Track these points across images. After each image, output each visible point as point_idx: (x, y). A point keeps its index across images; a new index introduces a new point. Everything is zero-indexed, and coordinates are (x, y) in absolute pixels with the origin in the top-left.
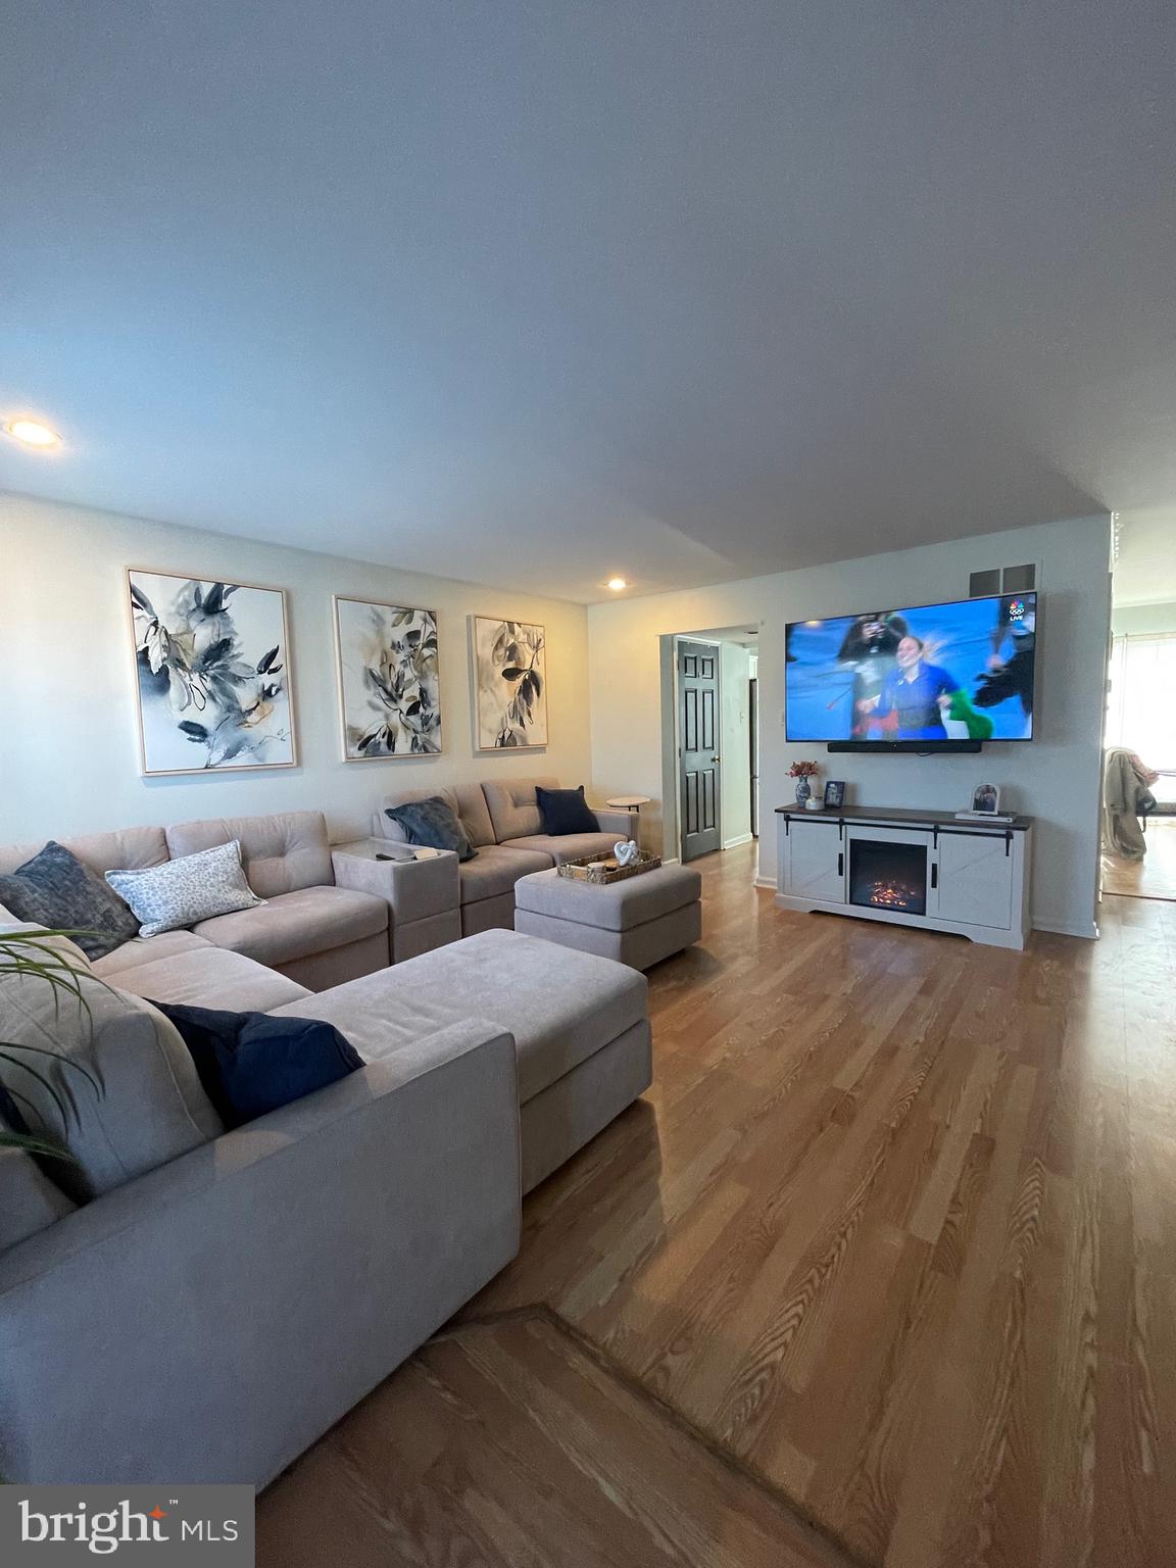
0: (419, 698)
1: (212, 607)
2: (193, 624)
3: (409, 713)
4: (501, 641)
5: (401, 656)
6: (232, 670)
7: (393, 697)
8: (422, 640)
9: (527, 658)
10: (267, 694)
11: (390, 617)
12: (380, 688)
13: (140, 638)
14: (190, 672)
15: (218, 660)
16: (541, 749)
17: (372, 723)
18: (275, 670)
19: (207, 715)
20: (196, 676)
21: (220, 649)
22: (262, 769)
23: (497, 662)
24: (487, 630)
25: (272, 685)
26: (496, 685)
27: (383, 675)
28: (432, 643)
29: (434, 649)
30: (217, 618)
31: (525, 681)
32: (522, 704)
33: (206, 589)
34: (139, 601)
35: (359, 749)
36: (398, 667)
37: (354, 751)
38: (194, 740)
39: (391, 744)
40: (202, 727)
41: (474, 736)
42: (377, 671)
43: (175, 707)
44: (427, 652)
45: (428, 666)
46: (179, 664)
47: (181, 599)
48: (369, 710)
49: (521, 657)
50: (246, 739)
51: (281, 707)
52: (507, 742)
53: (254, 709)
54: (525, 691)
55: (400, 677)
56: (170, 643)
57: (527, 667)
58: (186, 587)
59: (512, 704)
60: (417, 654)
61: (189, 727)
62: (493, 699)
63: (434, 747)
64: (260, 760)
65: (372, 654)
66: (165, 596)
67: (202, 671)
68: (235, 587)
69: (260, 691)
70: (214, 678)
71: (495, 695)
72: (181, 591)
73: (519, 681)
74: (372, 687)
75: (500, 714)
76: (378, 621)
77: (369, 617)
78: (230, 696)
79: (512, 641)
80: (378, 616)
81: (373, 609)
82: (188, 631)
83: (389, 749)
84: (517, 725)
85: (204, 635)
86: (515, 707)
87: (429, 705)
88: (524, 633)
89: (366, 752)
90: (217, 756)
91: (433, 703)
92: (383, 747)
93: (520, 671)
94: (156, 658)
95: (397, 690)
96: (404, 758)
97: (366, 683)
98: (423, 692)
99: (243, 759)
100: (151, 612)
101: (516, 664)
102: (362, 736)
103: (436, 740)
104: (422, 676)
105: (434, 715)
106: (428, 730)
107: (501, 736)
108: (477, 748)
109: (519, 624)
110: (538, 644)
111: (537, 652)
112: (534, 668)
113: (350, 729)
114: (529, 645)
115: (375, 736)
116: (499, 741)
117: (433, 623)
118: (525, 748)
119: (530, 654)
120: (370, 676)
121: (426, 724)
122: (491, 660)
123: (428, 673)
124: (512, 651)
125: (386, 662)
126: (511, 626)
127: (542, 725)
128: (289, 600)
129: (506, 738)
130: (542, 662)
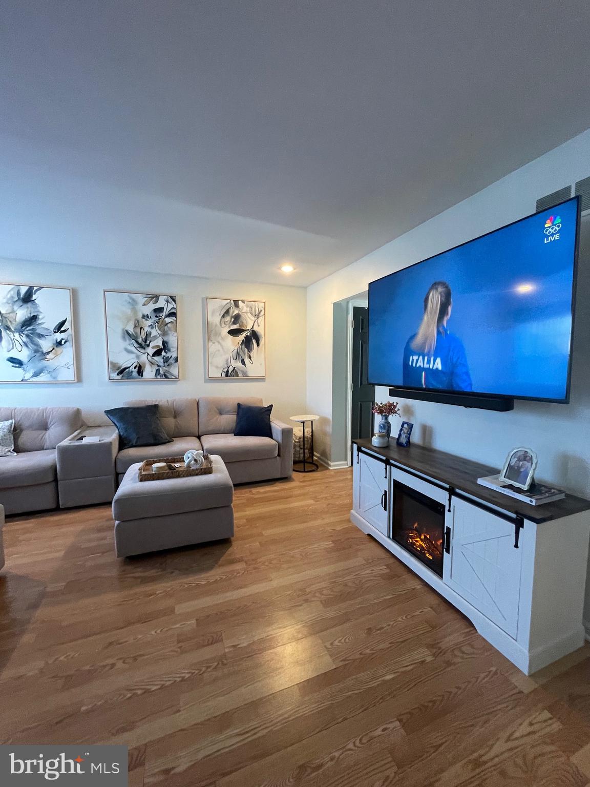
0: (161, 346)
1: (27, 299)
2: (16, 308)
3: (154, 355)
4: (227, 312)
5: (150, 322)
6: (39, 331)
7: (143, 345)
8: (165, 312)
9: (249, 323)
10: (59, 344)
11: (141, 299)
12: (133, 341)
14: (13, 332)
15: (30, 326)
16: (261, 379)
17: (127, 360)
18: (64, 331)
19: (23, 354)
20: (17, 334)
21: (31, 320)
22: (55, 383)
23: (223, 325)
24: (215, 309)
25: (62, 339)
26: (223, 339)
27: (136, 333)
28: (173, 314)
29: (174, 318)
30: (30, 305)
31: (247, 337)
32: (243, 351)
33: (23, 290)
35: (118, 375)
36: (147, 329)
37: (114, 375)
38: (15, 367)
39: (140, 371)
40: (19, 360)
41: (207, 370)
42: (131, 331)
43: (5, 350)
44: (168, 320)
45: (169, 329)
46: (8, 328)
47: (9, 296)
48: (125, 353)
49: (244, 321)
50: (46, 367)
51: (67, 353)
52: (230, 374)
53: (51, 351)
54: (247, 343)
55: (148, 335)
56: (3, 318)
57: (249, 327)
58: (12, 290)
59: (236, 351)
60: (161, 321)
61: (13, 360)
62: (219, 346)
63: (172, 375)
64: (54, 378)
65: (128, 322)
67: (20, 331)
68: (41, 288)
69: (55, 342)
70: (27, 336)
71: (221, 345)
72: (10, 291)
73: (242, 337)
74: (128, 342)
75: (227, 356)
76: (133, 303)
77: (126, 301)
78: (37, 345)
79: (236, 312)
80: (133, 300)
81: (128, 296)
82: (13, 312)
83: (139, 375)
84: (239, 364)
85: (22, 314)
86: (238, 353)
87: (169, 351)
88: (247, 306)
89: (123, 376)
90: (28, 376)
91: (172, 350)
92: (135, 374)
93: (243, 331)
95: (146, 342)
96: (149, 381)
97: (124, 338)
98: (164, 343)
99: (43, 377)
101: (240, 326)
102: (119, 368)
103: (174, 370)
104: (164, 333)
105: (173, 357)
106: (168, 365)
107: (225, 370)
108: (207, 377)
109: (243, 301)
110: (259, 313)
111: (258, 318)
112: (255, 328)
113: (112, 363)
114: (252, 314)
115: (129, 367)
116: (224, 373)
117: (173, 302)
118: (247, 378)
119: (252, 320)
120: (126, 333)
121: (167, 362)
122: (218, 324)
123: (170, 332)
124: (237, 318)
125: (138, 325)
126: (236, 303)
127: (261, 364)
128: (74, 294)
129: (230, 372)
130: (262, 324)
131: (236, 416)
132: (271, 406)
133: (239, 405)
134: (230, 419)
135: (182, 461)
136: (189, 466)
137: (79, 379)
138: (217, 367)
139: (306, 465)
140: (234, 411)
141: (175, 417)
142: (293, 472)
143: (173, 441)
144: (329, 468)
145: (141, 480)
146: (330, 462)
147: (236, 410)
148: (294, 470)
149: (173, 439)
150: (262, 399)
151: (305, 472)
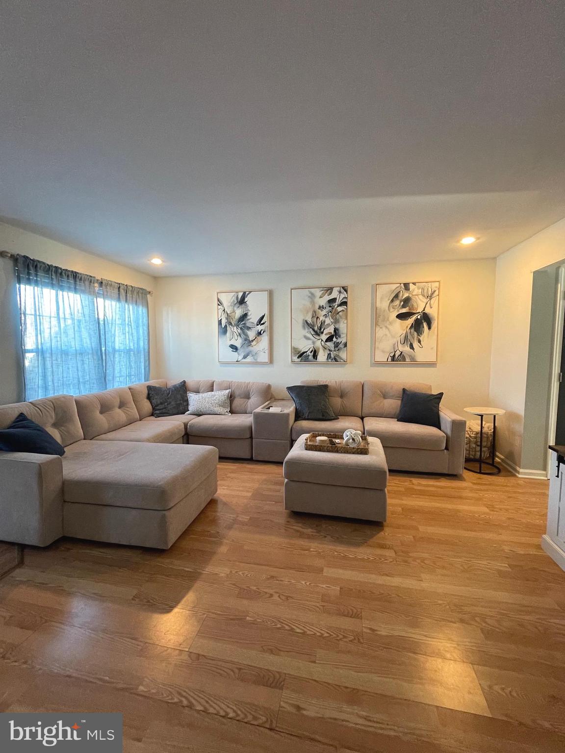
0: (333, 333)
1: (242, 302)
2: (235, 309)
3: (327, 341)
4: (397, 296)
5: (324, 312)
6: (248, 325)
7: (318, 333)
8: (338, 302)
9: (420, 305)
10: (259, 334)
11: (318, 293)
12: (311, 330)
13: (219, 316)
14: (233, 327)
15: (242, 321)
16: (432, 365)
17: (305, 346)
18: (263, 324)
19: (238, 343)
20: (235, 328)
21: (244, 316)
22: (256, 363)
23: (392, 310)
24: (384, 293)
25: (262, 330)
26: (391, 323)
27: (313, 322)
28: (344, 303)
29: (345, 307)
30: (243, 306)
31: (417, 320)
32: (412, 335)
33: (240, 295)
34: (220, 303)
35: (298, 358)
36: (322, 318)
37: (295, 359)
38: (233, 351)
39: (315, 356)
40: (235, 346)
41: (373, 355)
42: (310, 321)
43: (228, 339)
44: (340, 309)
45: (340, 316)
46: (230, 324)
47: (232, 300)
48: (304, 339)
49: (415, 305)
50: (251, 352)
51: (265, 338)
52: (397, 359)
53: (254, 340)
54: (417, 327)
55: (323, 323)
56: (228, 317)
57: (420, 310)
58: (234, 296)
59: (404, 335)
60: (334, 311)
61: (232, 347)
62: (387, 333)
63: (341, 359)
64: (255, 360)
65: (307, 312)
66: (228, 300)
67: (237, 326)
68: (250, 292)
69: (257, 333)
70: (241, 328)
71: (388, 329)
72: (233, 297)
73: (411, 320)
74: (306, 329)
75: (395, 340)
76: (312, 296)
77: (307, 295)
78: (246, 335)
79: (406, 295)
80: (312, 294)
81: (309, 291)
82: (234, 311)
83: (314, 358)
84: (406, 349)
85: (239, 313)
86: (406, 338)
87: (340, 336)
88: (419, 288)
89: (301, 360)
90: (240, 358)
91: (342, 336)
92: (311, 357)
93: (414, 314)
94: (224, 322)
95: (320, 330)
96: (322, 364)
97: (304, 327)
98: (336, 330)
99: (249, 359)
100: (223, 307)
101: (410, 309)
102: (299, 352)
103: (343, 355)
104: (336, 321)
105: (343, 342)
106: (338, 350)
107: (392, 355)
108: (373, 362)
109: (414, 284)
110: (432, 294)
111: (430, 299)
112: (427, 311)
113: (294, 348)
114: (424, 296)
115: (306, 352)
116: (390, 358)
117: (345, 293)
118: (414, 363)
119: (423, 302)
120: (306, 323)
121: (337, 347)
122: (387, 308)
123: (340, 320)
124: (407, 301)
125: (315, 316)
126: (407, 286)
127: (432, 348)
128: (271, 294)
129: (397, 356)
130: (435, 306)
131: (400, 401)
132: (442, 394)
133: (404, 390)
134: (393, 404)
135: (342, 438)
136: (347, 444)
137: (271, 361)
138: (383, 352)
139: (483, 465)
140: (399, 396)
141: (342, 396)
142: (465, 470)
143: (338, 419)
144: (517, 474)
145: (306, 449)
146: (518, 468)
147: (401, 396)
148: (465, 468)
149: (339, 417)
150: (431, 386)
151: (480, 473)
